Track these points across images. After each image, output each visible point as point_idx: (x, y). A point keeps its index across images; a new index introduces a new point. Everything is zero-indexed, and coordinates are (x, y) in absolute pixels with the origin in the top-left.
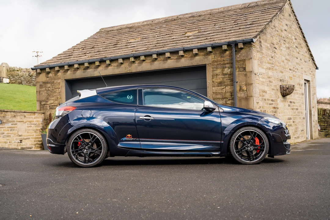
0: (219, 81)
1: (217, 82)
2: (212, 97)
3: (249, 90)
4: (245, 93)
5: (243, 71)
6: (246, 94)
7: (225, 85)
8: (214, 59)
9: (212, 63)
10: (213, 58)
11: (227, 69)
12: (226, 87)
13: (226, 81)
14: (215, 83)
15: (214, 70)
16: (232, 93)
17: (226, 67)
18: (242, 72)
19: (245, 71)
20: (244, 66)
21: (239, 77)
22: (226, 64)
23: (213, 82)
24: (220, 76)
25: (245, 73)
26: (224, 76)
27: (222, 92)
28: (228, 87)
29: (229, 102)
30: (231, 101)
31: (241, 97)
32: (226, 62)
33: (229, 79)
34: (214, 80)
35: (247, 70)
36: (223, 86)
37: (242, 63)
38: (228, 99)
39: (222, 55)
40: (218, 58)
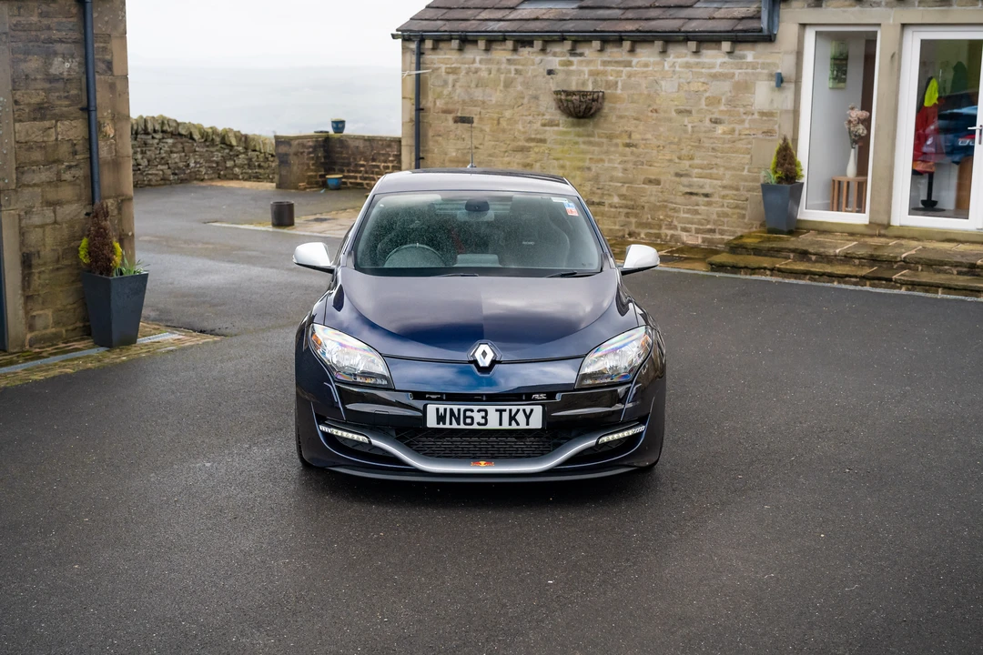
0: (34, 100)
1: (29, 104)
2: (14, 160)
3: (121, 136)
4: (111, 144)
5: (104, 73)
6: (113, 147)
7: (55, 114)
8: (19, 19)
9: (12, 33)
10: (16, 12)
11: (60, 59)
12: (59, 124)
13: (59, 103)
14: (21, 107)
15: (21, 60)
16: (75, 145)
17: (56, 54)
18: (102, 77)
19: (110, 73)
20: (108, 57)
21: (102, 96)
22: (56, 41)
23: (16, 102)
24: (40, 85)
25: (109, 79)
26: (51, 82)
27: (45, 139)
28: (63, 124)
29: (67, 176)
30: (73, 171)
31: (101, 156)
32: (56, 35)
33: (66, 94)
34: (18, 96)
35: (117, 70)
36: (51, 119)
37: (102, 45)
38: (63, 164)
39: (44, 7)
40: (32, 16)
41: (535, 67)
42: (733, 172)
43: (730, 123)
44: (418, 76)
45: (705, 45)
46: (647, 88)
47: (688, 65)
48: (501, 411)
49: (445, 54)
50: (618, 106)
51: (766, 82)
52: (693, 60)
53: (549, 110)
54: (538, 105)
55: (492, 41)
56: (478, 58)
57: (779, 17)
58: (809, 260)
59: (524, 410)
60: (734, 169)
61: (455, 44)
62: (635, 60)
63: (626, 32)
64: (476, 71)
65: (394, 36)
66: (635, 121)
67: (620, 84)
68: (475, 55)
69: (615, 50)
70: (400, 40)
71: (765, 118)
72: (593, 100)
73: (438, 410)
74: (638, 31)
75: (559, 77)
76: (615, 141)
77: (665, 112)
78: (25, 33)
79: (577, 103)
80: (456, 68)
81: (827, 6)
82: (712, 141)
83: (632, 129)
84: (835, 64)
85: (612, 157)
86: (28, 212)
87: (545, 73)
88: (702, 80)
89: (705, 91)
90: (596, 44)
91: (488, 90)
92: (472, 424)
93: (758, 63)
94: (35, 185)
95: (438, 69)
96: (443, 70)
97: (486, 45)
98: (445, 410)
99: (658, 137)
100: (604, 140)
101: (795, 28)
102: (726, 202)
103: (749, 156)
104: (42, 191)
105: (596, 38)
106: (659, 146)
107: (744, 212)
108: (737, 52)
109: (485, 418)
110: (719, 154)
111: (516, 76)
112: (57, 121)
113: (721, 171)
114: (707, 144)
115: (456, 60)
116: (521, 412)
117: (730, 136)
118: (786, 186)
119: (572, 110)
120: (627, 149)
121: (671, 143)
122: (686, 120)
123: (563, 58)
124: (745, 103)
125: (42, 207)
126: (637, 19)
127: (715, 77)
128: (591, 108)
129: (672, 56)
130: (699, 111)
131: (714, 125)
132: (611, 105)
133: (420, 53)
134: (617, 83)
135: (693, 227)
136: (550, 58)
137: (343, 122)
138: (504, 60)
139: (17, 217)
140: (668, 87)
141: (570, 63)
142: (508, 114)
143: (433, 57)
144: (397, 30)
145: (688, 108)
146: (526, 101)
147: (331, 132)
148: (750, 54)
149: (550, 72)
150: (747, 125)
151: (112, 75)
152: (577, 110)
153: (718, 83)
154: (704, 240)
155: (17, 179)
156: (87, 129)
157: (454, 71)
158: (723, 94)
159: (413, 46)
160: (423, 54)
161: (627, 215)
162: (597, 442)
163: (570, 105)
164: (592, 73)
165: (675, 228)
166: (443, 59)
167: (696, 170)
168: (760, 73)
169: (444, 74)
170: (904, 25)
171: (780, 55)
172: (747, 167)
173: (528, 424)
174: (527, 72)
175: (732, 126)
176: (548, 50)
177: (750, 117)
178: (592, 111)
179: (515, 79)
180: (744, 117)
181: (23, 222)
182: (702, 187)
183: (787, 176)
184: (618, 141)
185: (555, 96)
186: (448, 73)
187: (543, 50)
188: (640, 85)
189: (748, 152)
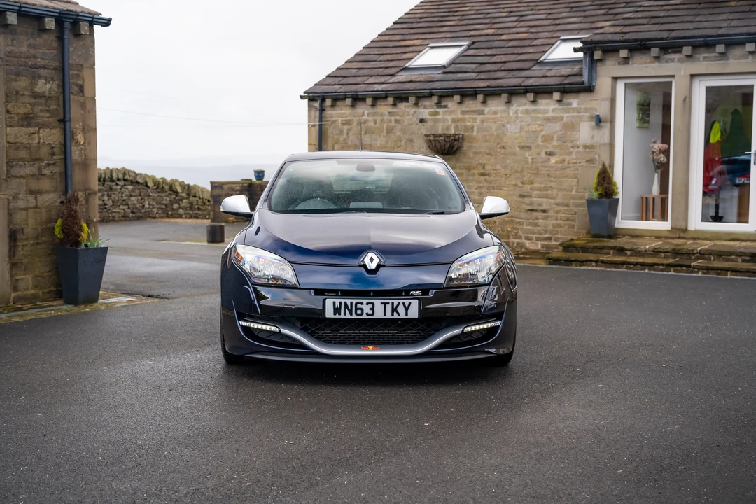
0: (22, 111)
1: (18, 114)
2: (5, 156)
3: (89, 143)
4: (82, 149)
5: (78, 94)
6: (83, 151)
7: (38, 123)
8: (12, 48)
9: (7, 59)
10: (10, 43)
11: (43, 81)
12: (41, 131)
13: (41, 114)
14: (12, 115)
15: (13, 80)
16: (53, 148)
17: (40, 77)
18: (76, 97)
19: (81, 94)
20: (80, 82)
21: (75, 112)
22: (40, 67)
23: (8, 112)
24: (27, 100)
25: (81, 99)
26: (35, 98)
27: (30, 141)
28: (44, 131)
29: (47, 172)
30: (52, 168)
31: (73, 158)
32: (40, 62)
33: (47, 108)
34: (10, 106)
35: (87, 92)
36: (34, 127)
37: (76, 72)
38: (43, 162)
39: (32, 41)
40: (22, 46)
41: (410, 117)
42: (565, 193)
43: (560, 155)
44: (321, 126)
45: (540, 96)
46: (496, 130)
47: (527, 112)
48: (385, 304)
49: (341, 109)
50: (474, 145)
51: (588, 123)
52: (531, 107)
53: (421, 150)
54: (413, 146)
55: (377, 98)
56: (366, 112)
57: (596, 73)
58: (626, 255)
59: (404, 304)
60: (565, 190)
61: (349, 101)
62: (487, 110)
63: (479, 88)
64: (366, 122)
65: (302, 97)
66: (488, 156)
67: (475, 128)
68: (364, 110)
69: (471, 102)
70: (306, 100)
71: (588, 150)
72: (455, 140)
73: (334, 303)
74: (489, 87)
75: (429, 124)
76: (472, 172)
77: (511, 148)
78: (16, 60)
79: (443, 143)
80: (349, 120)
81: (633, 64)
82: (547, 169)
83: (485, 162)
84: (640, 109)
85: (471, 184)
86: (15, 197)
87: (418, 121)
88: (539, 122)
89: (541, 130)
90: (457, 98)
91: (374, 136)
92: (362, 314)
93: (581, 108)
94: (21, 177)
95: (336, 121)
96: (340, 122)
97: (373, 102)
98: (341, 303)
99: (505, 167)
100: (464, 171)
101: (608, 81)
102: (559, 215)
103: (576, 180)
104: (27, 182)
105: (457, 93)
106: (506, 175)
107: (573, 223)
108: (565, 101)
109: (372, 309)
110: (553, 179)
111: (396, 125)
112: (40, 128)
113: (555, 192)
114: (544, 171)
115: (350, 114)
116: (401, 305)
117: (561, 165)
118: (606, 201)
119: (439, 148)
120: (482, 177)
121: (516, 171)
122: (527, 154)
123: (432, 110)
124: (572, 139)
125: (26, 194)
126: (488, 79)
127: (548, 120)
128: (453, 147)
129: (515, 105)
130: (537, 146)
131: (549, 157)
132: (469, 144)
133: (322, 110)
134: (473, 127)
135: (534, 236)
136: (421, 110)
137: (263, 172)
138: (386, 113)
139: (7, 200)
140: (512, 129)
141: (437, 113)
143: (332, 112)
144: (305, 93)
145: (528, 144)
146: (403, 143)
147: (254, 179)
148: (575, 102)
149: (422, 121)
150: (574, 156)
151: (83, 96)
152: (443, 148)
153: (551, 124)
154: (543, 246)
155: (7, 171)
156: (63, 136)
157: (348, 122)
158: (555, 133)
159: (317, 104)
160: (324, 110)
162: (463, 331)
163: (437, 144)
164: (454, 120)
165: (520, 237)
166: (340, 114)
167: (536, 192)
168: (583, 116)
169: (340, 125)
170: (693, 76)
171: (598, 102)
172: (575, 188)
173: (407, 315)
174: (404, 121)
175: (562, 157)
176: (420, 105)
177: (576, 150)
178: (455, 149)
179: (395, 127)
180: (572, 150)
181: (12, 204)
182: (540, 205)
183: (606, 192)
184: (476, 172)
185: (426, 138)
186: (343, 124)
187: (416, 104)
188: (491, 128)
189: (575, 176)
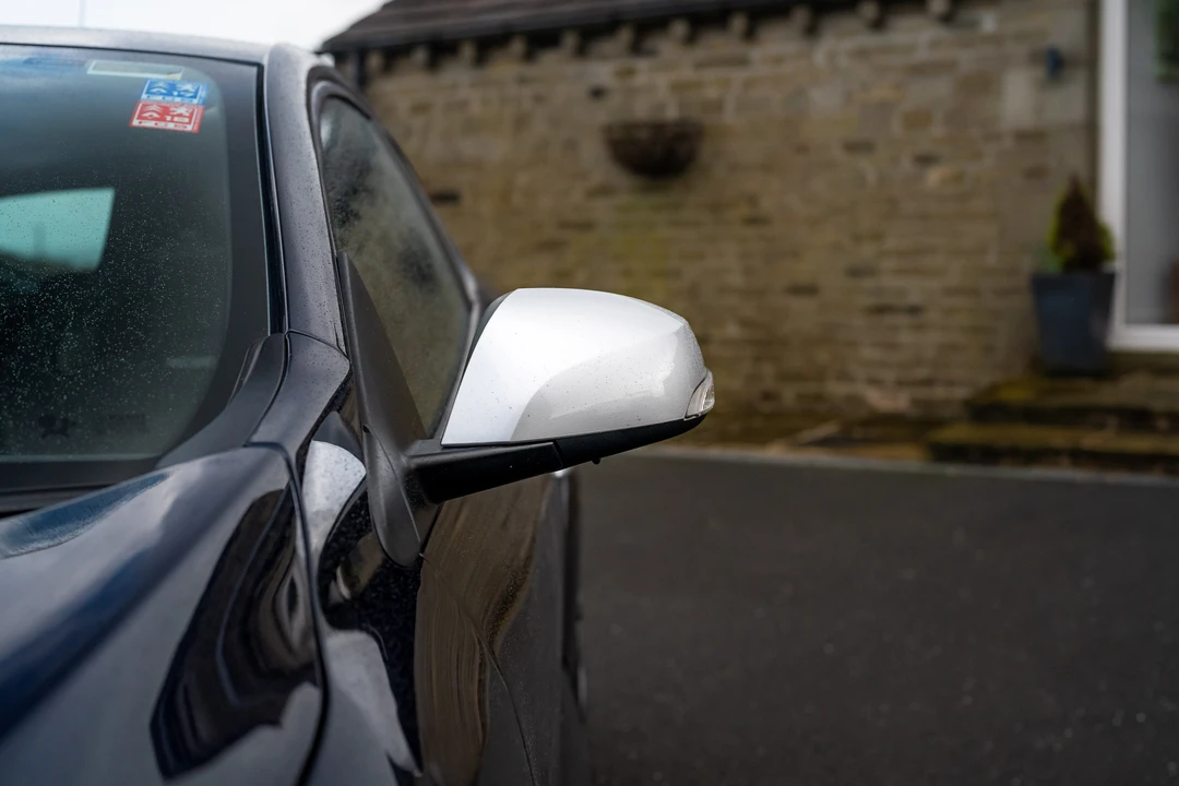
41: (569, 86)
42: (966, 260)
43: (953, 161)
45: (892, 8)
46: (782, 105)
47: (862, 54)
49: (405, 78)
50: (728, 146)
51: (1028, 72)
52: (870, 40)
53: (597, 165)
54: (577, 159)
55: (488, 44)
56: (464, 81)
58: (1154, 430)
60: (966, 252)
61: (420, 56)
62: (756, 54)
64: (463, 105)
66: (763, 174)
67: (729, 104)
68: (458, 76)
69: (716, 37)
71: (1027, 145)
72: (678, 138)
75: (615, 100)
76: (726, 215)
77: (823, 149)
79: (647, 144)
80: (426, 102)
82: (917, 200)
83: (758, 189)
85: (721, 247)
87: (587, 95)
88: (894, 80)
89: (900, 100)
90: (680, 28)
91: (485, 138)
93: (1006, 34)
95: (396, 106)
96: (406, 108)
97: (477, 54)
100: (705, 215)
102: (954, 320)
103: (997, 225)
105: (680, 17)
107: (992, 340)
108: (963, 16)
111: (534, 107)
113: (940, 259)
114: (909, 206)
115: (426, 87)
117: (956, 188)
118: (1083, 278)
119: (639, 157)
120: (750, 229)
121: (838, 210)
122: (864, 165)
123: (619, 64)
124: (982, 118)
127: (919, 70)
128: (675, 154)
129: (829, 38)
130: (891, 142)
131: (923, 168)
132: (714, 146)
133: (363, 82)
134: (723, 101)
135: (889, 376)
136: (595, 66)
138: (511, 79)
140: (824, 100)
141: (632, 72)
142: (523, 179)
143: (386, 85)
144: (325, 42)
145: (866, 139)
146: (554, 152)
148: (989, 18)
149: (598, 93)
152: (648, 159)
153: (925, 82)
154: (915, 402)
157: (423, 108)
158: (937, 104)
160: (368, 79)
161: (758, 359)
163: (634, 149)
164: (678, 87)
165: (853, 380)
166: (403, 89)
167: (890, 261)
168: (1012, 53)
169: (406, 114)
172: (993, 247)
174: (555, 97)
175: (958, 166)
176: (591, 51)
177: (994, 146)
178: (678, 160)
179: (533, 112)
180: (983, 145)
182: (903, 294)
183: (1082, 256)
184: (733, 214)
185: (605, 135)
186: (412, 113)
187: (581, 52)
188: (768, 101)
